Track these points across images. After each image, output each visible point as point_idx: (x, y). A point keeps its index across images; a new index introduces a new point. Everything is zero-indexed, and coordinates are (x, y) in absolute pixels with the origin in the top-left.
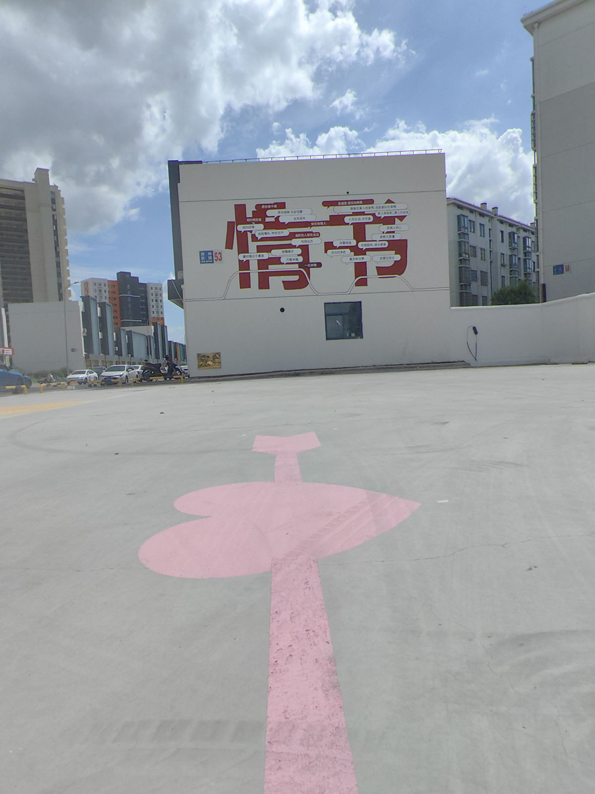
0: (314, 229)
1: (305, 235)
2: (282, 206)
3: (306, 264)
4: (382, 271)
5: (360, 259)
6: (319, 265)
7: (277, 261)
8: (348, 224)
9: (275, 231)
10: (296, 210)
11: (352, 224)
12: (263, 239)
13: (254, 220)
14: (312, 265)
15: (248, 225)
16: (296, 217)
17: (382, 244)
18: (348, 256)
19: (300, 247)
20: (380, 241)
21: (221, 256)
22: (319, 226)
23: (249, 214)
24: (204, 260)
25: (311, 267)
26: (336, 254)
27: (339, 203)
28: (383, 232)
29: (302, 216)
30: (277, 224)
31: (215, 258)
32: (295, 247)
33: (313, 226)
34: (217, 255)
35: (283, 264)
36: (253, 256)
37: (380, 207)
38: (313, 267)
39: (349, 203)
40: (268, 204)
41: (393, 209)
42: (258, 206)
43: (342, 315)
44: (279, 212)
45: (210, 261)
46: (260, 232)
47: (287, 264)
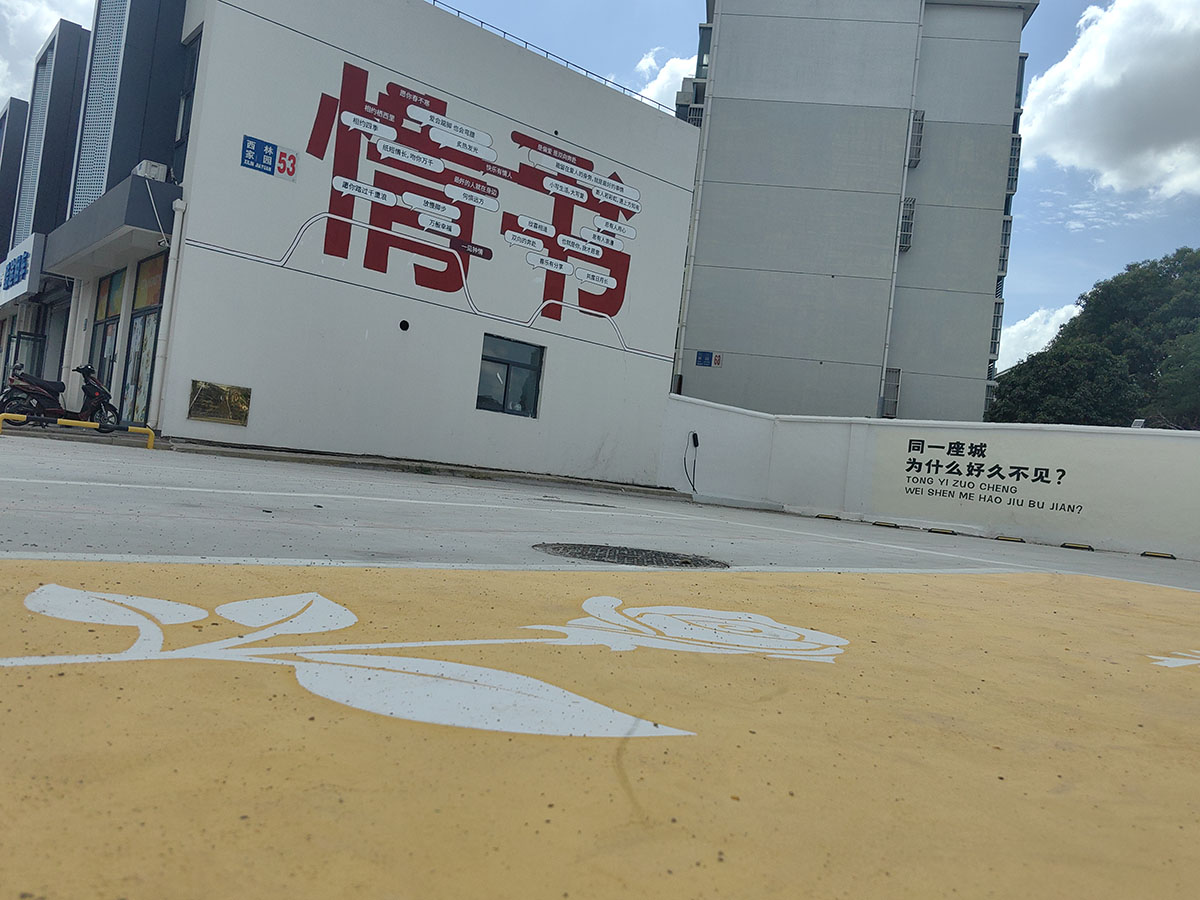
0: (490, 179)
1: (472, 184)
2: (438, 107)
3: (462, 243)
4: (587, 300)
5: (555, 265)
6: (487, 254)
7: (410, 218)
8: (547, 192)
9: (417, 154)
10: (465, 128)
11: (554, 194)
12: (390, 162)
13: (379, 112)
14: (475, 250)
15: (366, 120)
16: (463, 141)
17: (593, 250)
18: (537, 252)
19: (459, 204)
20: (591, 243)
21: (292, 165)
22: (498, 175)
23: (372, 97)
24: (251, 160)
25: (474, 254)
26: (518, 243)
27: (540, 147)
28: (599, 230)
29: (473, 145)
30: (421, 141)
31: (277, 164)
32: (449, 201)
33: (489, 172)
34: (286, 160)
35: (422, 228)
36: (365, 194)
37: (601, 181)
38: (477, 255)
39: (555, 152)
40: (413, 93)
41: (618, 192)
42: (391, 87)
43: (508, 364)
44: (432, 118)
45: (267, 169)
46: (387, 143)
47: (429, 230)
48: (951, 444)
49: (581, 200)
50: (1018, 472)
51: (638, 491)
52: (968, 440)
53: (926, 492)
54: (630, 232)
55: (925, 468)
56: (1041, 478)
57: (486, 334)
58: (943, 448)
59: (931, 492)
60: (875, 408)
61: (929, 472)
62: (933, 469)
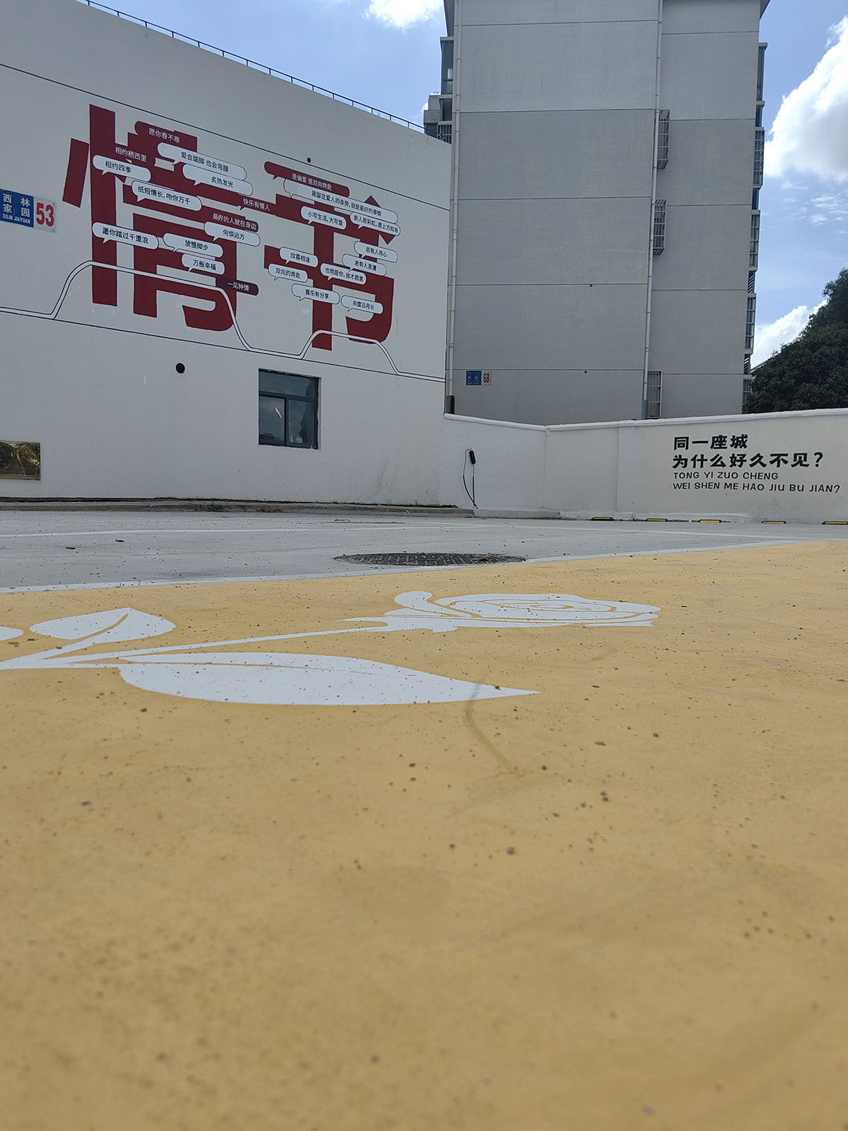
0: (248, 214)
1: (231, 220)
2: (189, 142)
3: (228, 280)
4: (355, 327)
5: (322, 295)
6: (253, 290)
7: (174, 259)
8: (306, 222)
9: (173, 193)
10: (217, 162)
11: (313, 224)
12: (147, 204)
13: (131, 153)
14: (241, 286)
15: (119, 163)
16: (217, 176)
17: (357, 276)
18: (303, 284)
19: (220, 242)
20: (354, 269)
21: (51, 215)
22: (256, 209)
23: (121, 138)
24: (9, 214)
25: (241, 291)
26: (282, 276)
27: (294, 176)
28: (360, 256)
29: (227, 179)
30: (175, 179)
31: (36, 216)
32: (209, 239)
33: (246, 206)
34: (44, 210)
35: (187, 269)
36: (127, 241)
37: (358, 206)
38: (243, 291)
39: (310, 180)
40: (162, 130)
41: (376, 216)
42: (141, 126)
43: (285, 398)
44: (184, 155)
45: (25, 221)
46: (141, 185)
47: (194, 271)
48: (714, 438)
49: (340, 227)
50: (778, 459)
51: (422, 511)
52: (729, 432)
53: (693, 486)
54: (391, 256)
55: (690, 463)
56: (800, 462)
57: (260, 370)
58: (707, 442)
59: (697, 486)
60: (640, 411)
61: (694, 467)
62: (698, 464)
